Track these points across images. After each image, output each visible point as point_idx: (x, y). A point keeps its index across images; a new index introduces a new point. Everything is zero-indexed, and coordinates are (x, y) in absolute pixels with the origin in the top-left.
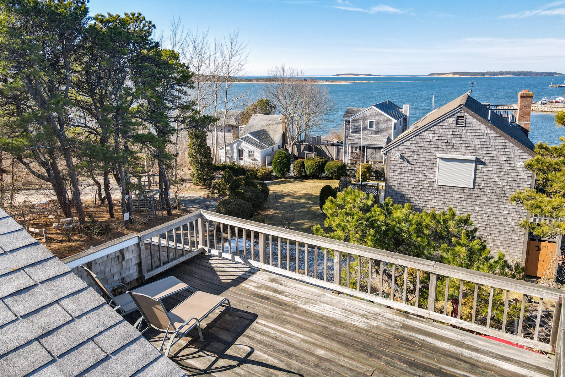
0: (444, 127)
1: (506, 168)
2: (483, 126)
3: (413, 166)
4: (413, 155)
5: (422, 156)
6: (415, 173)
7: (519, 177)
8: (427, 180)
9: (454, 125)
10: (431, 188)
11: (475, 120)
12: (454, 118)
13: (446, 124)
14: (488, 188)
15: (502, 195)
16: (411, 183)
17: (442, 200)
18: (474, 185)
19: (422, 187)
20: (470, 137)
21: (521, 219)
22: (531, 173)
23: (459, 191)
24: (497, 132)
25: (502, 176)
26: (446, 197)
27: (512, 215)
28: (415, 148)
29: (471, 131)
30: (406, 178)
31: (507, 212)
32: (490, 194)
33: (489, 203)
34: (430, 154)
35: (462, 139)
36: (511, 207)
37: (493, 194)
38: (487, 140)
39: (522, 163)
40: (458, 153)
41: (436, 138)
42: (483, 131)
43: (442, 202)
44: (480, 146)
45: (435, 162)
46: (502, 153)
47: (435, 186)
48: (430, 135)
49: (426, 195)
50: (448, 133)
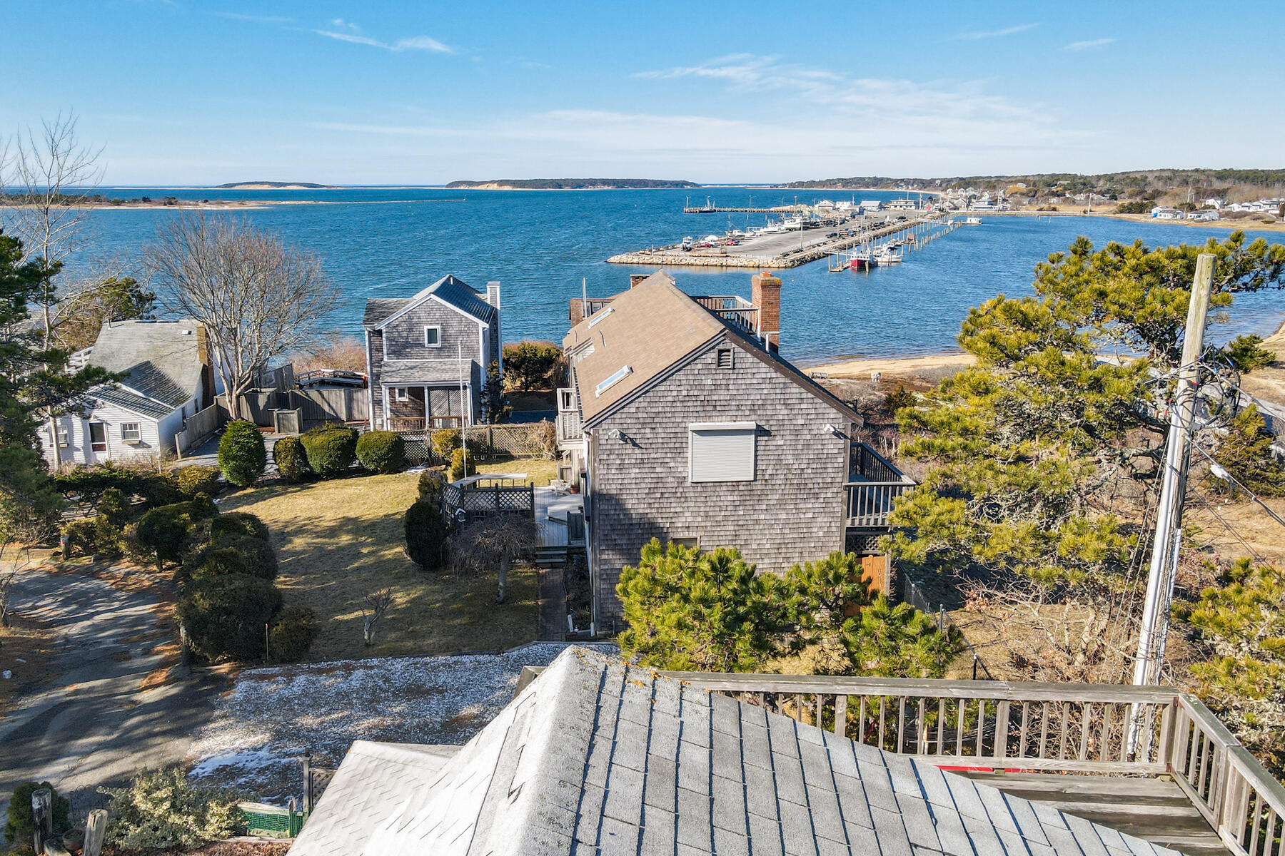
0: (696, 372)
1: (804, 437)
2: (763, 365)
3: (644, 451)
4: (643, 431)
5: (660, 430)
6: (649, 465)
7: (825, 451)
8: (672, 475)
9: (714, 366)
10: (681, 490)
11: (749, 355)
12: (714, 355)
13: (699, 366)
14: (779, 477)
15: (802, 487)
16: (643, 486)
17: (702, 509)
18: (756, 475)
19: (663, 491)
20: (744, 387)
21: (833, 524)
22: (842, 442)
23: (730, 488)
24: (787, 376)
25: (800, 452)
26: (709, 504)
27: (819, 520)
28: (645, 415)
29: (745, 376)
30: (633, 475)
31: (810, 515)
32: (783, 487)
33: (781, 504)
34: (675, 425)
35: (730, 392)
36: (817, 505)
37: (787, 487)
38: (772, 391)
39: (828, 426)
40: (724, 418)
41: (684, 393)
42: (764, 376)
43: (702, 514)
44: (760, 402)
45: (684, 440)
46: (796, 412)
47: (688, 484)
48: (672, 388)
49: (673, 505)
50: (704, 382)
